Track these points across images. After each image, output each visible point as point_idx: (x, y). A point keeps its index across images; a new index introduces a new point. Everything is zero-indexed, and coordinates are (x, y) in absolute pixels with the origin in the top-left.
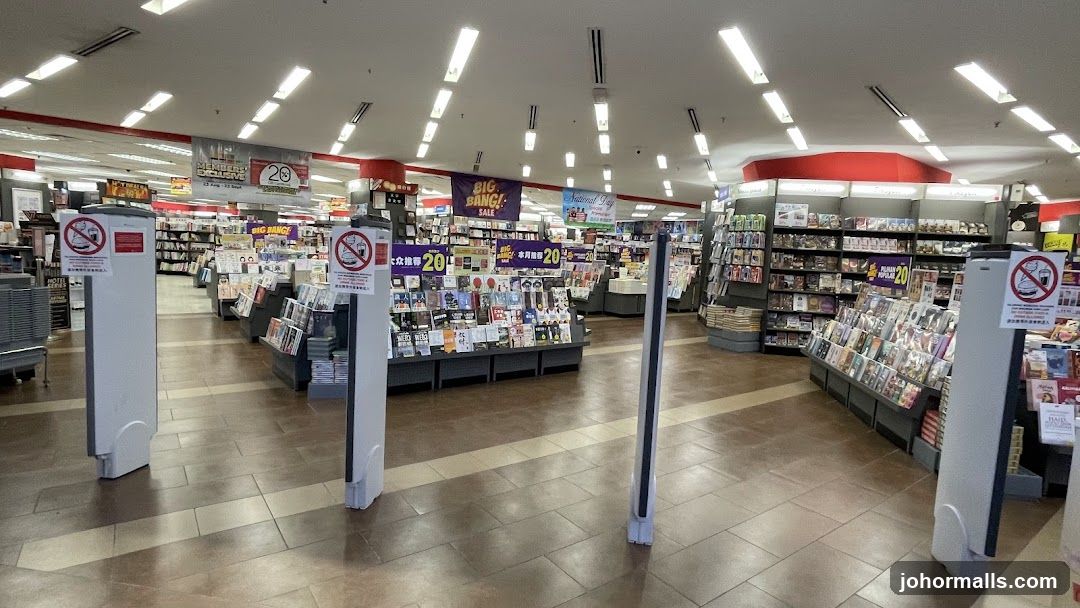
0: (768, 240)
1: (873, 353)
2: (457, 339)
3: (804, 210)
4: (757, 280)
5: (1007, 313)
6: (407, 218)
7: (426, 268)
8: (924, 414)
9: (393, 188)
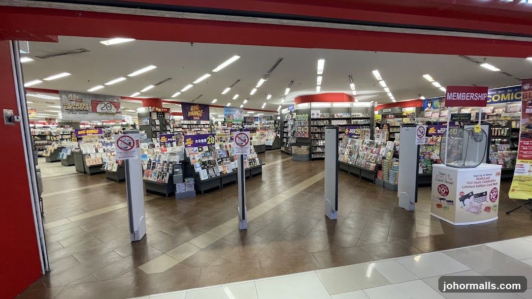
0: (310, 123)
1: (356, 156)
2: (226, 168)
3: (319, 112)
4: (307, 136)
5: (417, 141)
6: (166, 123)
7: (209, 143)
8: (377, 172)
9: (160, 110)
